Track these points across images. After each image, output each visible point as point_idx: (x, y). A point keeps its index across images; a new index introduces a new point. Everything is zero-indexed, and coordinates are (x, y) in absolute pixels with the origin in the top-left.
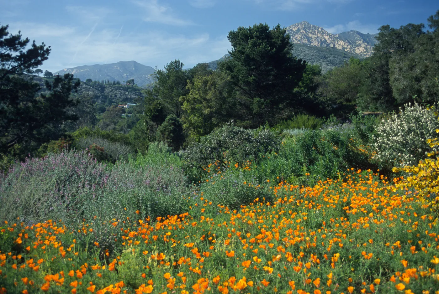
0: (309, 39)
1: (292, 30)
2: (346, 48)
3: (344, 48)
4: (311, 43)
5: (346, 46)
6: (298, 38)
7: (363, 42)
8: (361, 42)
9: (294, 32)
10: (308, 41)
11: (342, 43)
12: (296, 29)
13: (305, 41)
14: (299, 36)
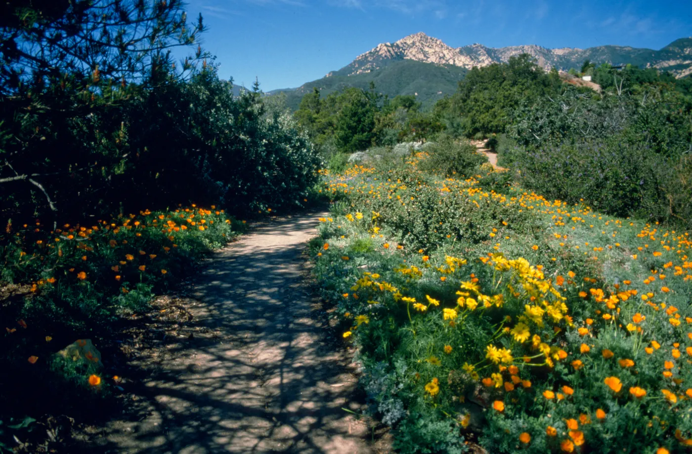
0: (425, 54)
1: (405, 43)
2: (468, 65)
3: (464, 65)
4: (428, 58)
5: (467, 63)
6: (414, 53)
7: (487, 59)
8: (484, 58)
9: (408, 46)
10: (425, 56)
11: (463, 58)
12: (411, 42)
13: (421, 56)
14: (414, 51)
